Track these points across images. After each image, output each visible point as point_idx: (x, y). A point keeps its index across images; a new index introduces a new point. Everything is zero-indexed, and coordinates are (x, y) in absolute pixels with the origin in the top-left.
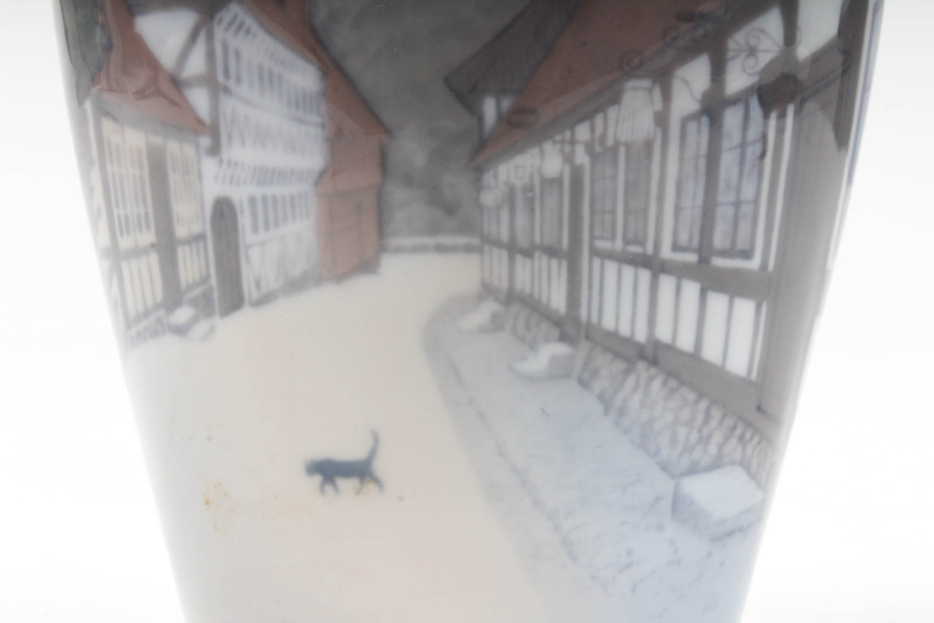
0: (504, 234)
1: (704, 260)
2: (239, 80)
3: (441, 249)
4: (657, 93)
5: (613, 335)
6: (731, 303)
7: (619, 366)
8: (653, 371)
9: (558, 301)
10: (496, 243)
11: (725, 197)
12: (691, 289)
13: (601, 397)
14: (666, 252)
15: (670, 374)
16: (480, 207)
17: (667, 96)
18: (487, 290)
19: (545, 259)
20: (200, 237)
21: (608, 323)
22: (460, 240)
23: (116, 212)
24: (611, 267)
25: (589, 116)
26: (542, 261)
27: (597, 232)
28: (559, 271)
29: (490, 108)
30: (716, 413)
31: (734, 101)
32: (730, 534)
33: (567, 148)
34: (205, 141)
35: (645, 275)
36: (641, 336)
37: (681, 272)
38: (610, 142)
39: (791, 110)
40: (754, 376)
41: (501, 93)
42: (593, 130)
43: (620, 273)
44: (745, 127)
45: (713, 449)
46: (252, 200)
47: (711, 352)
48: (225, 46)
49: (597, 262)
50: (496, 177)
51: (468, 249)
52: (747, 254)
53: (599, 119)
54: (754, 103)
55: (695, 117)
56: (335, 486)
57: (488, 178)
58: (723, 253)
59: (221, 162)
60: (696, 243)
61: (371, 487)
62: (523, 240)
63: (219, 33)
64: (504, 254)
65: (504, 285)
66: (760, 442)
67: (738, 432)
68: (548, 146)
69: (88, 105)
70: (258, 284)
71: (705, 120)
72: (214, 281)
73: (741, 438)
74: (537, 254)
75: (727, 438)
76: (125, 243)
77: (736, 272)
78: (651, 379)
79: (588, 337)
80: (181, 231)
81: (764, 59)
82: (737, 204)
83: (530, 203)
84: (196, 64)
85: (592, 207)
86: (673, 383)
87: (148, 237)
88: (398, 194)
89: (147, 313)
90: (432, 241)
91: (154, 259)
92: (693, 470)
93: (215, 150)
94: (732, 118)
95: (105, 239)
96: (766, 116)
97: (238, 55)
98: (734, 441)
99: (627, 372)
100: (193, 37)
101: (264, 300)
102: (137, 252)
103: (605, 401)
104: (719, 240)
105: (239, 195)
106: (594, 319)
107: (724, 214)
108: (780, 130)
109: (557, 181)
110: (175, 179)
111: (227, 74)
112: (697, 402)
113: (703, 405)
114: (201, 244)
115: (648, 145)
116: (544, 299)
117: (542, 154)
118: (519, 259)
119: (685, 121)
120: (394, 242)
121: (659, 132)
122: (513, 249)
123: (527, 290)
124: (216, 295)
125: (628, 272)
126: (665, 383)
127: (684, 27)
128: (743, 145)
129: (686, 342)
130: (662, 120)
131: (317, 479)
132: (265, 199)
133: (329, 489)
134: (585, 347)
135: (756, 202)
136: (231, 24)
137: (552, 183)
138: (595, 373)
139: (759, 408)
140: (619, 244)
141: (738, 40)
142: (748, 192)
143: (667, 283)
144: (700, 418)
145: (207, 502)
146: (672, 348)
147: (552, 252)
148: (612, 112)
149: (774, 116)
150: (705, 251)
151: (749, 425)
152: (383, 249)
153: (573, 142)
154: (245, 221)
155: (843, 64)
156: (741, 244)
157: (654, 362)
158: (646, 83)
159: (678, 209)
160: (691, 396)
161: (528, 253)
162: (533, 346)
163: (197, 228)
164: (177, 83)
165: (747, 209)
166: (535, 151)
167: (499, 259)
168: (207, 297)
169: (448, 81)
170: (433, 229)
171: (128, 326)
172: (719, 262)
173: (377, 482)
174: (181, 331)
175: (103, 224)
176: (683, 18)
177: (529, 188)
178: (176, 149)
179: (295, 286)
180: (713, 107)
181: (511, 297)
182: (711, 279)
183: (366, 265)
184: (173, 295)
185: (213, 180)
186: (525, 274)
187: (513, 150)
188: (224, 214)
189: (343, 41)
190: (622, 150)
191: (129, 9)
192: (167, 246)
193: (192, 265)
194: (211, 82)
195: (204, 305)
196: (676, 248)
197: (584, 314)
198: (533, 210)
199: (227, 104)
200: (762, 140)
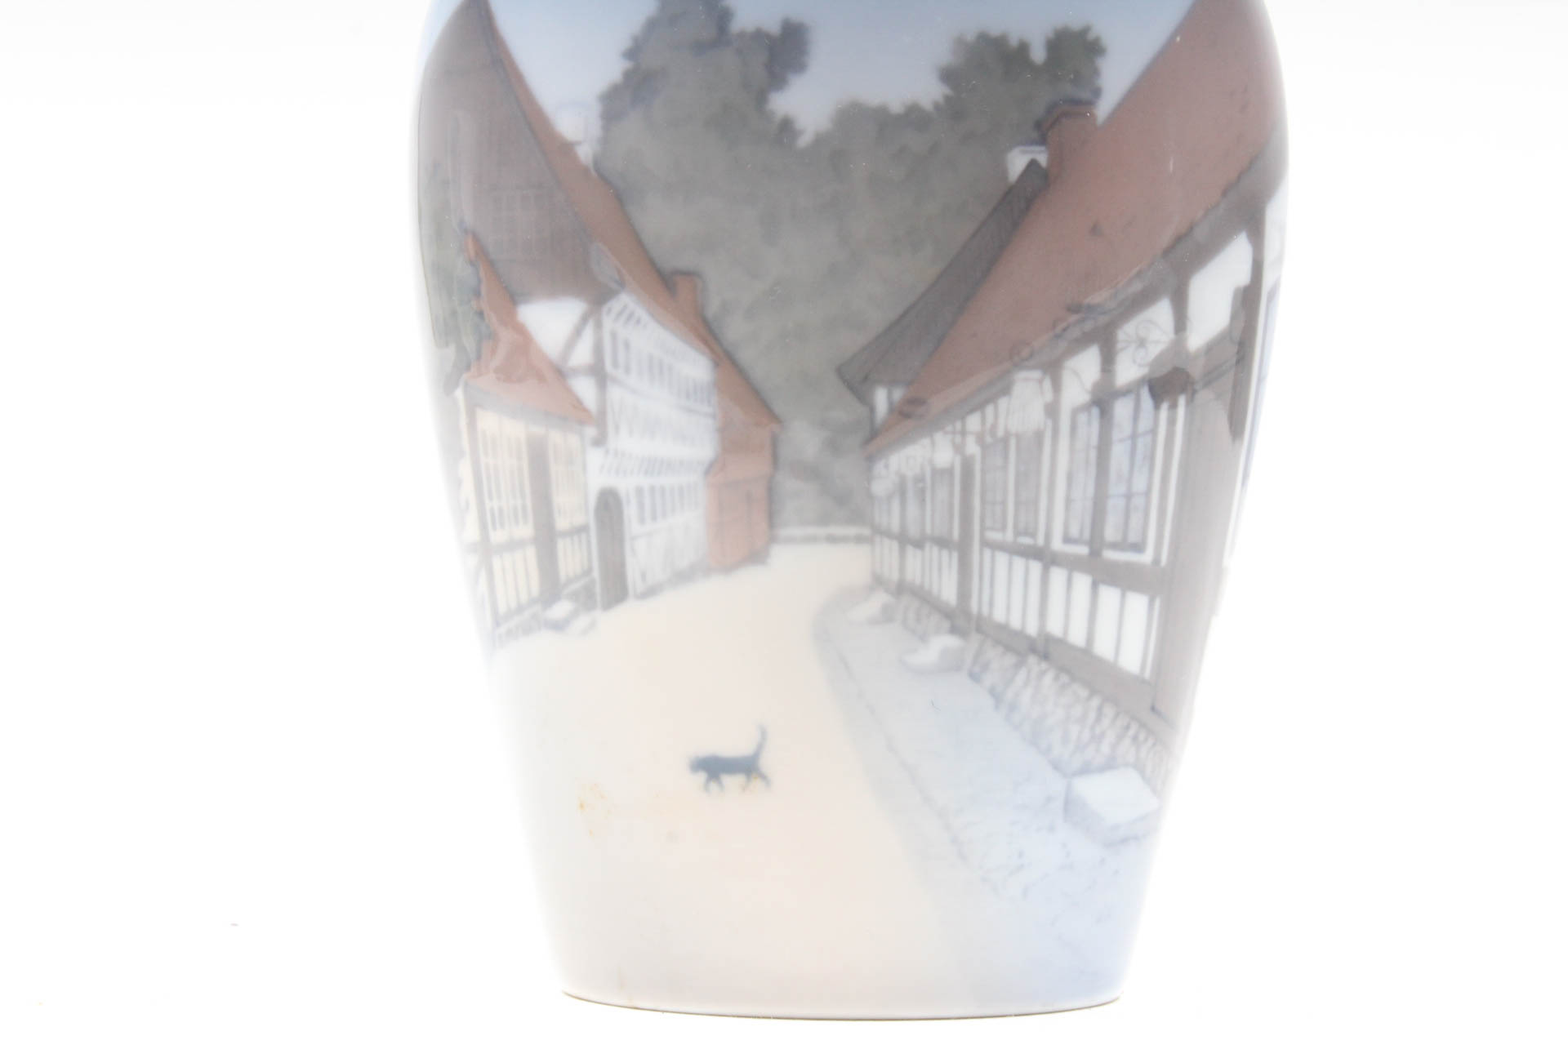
0: (895, 525)
1: (1095, 553)
2: (627, 370)
3: (832, 540)
4: (1047, 384)
5: (1004, 628)
6: (1123, 596)
7: (1010, 660)
8: (1044, 665)
9: (948, 592)
10: (888, 534)
11: (1116, 489)
12: (1083, 582)
13: (992, 692)
14: (1057, 545)
15: (1062, 669)
16: (870, 497)
17: (1057, 387)
18: (878, 581)
19: (935, 549)
20: (582, 529)
21: (999, 615)
22: (852, 531)
23: (488, 505)
24: (1002, 559)
25: (980, 407)
26: (932, 551)
27: (988, 523)
28: (948, 562)
29: (882, 399)
30: (1109, 711)
31: (1125, 392)
32: (1124, 841)
33: (958, 439)
34: (591, 432)
35: (1036, 567)
36: (1032, 629)
37: (1073, 564)
38: (1000, 433)
39: (1182, 401)
40: (1147, 674)
41: (891, 383)
42: (983, 420)
43: (1010, 565)
44: (1136, 418)
45: (1105, 748)
46: (639, 491)
47: (1104, 648)
48: (614, 336)
49: (987, 553)
50: (887, 466)
51: (859, 540)
52: (1138, 547)
53: (990, 409)
54: (1145, 394)
55: (1086, 408)
56: (720, 783)
57: (879, 468)
58: (1115, 546)
59: (607, 452)
60: (1087, 535)
61: (757, 784)
62: (913, 531)
63: (608, 323)
64: (895, 545)
65: (895, 576)
66: (1154, 745)
67: (1131, 732)
68: (939, 437)
69: (459, 393)
70: (644, 576)
71: (1095, 411)
72: (596, 574)
73: (1135, 738)
74: (928, 546)
75: (1120, 738)
76: (498, 536)
77: (1129, 567)
78: (1043, 673)
79: (979, 630)
80: (562, 523)
81: (1154, 351)
82: (1129, 496)
83: (921, 493)
84: (582, 355)
85: (983, 501)
86: (1065, 678)
87: (526, 530)
88: (789, 484)
89: (520, 609)
90: (821, 531)
91: (531, 553)
92: (1086, 770)
93: (600, 441)
94: (1122, 410)
95: (472, 532)
96: (1157, 407)
97: (627, 345)
98: (1127, 741)
99: (1018, 666)
100: (580, 327)
101: (651, 592)
102: (512, 545)
103: (996, 696)
104: (1111, 533)
105: (625, 485)
106: (985, 611)
107: (1115, 506)
108: (1172, 422)
109: (949, 471)
110: (556, 470)
111: (615, 364)
112: (1089, 698)
113: (1095, 702)
114: (584, 536)
115: (1039, 436)
116: (935, 590)
117: (933, 443)
118: (910, 550)
119: (1075, 412)
120: (784, 532)
121: (1050, 423)
122: (904, 540)
123: (918, 581)
124: (598, 589)
125: (1019, 563)
126: (1056, 678)
127: (1073, 318)
128: (1134, 437)
129: (1077, 637)
130: (1052, 410)
131: (702, 777)
132: (652, 489)
133: (713, 786)
134: (975, 638)
135: (1148, 493)
136: (620, 314)
137: (942, 474)
138: (986, 667)
139: (1153, 709)
140: (1009, 536)
141: (1127, 331)
142: (1139, 484)
143: (1058, 576)
144: (1092, 715)
145: (582, 806)
146: (1061, 642)
147: (943, 543)
148: (1003, 403)
149: (1165, 406)
150: (1096, 543)
151: (1143, 725)
152: (773, 539)
153: (963, 433)
154: (630, 512)
155: (1238, 352)
156: (1133, 537)
157: (1045, 657)
158: (1036, 374)
159: (1068, 501)
160: (1083, 693)
161: (919, 544)
162: (923, 638)
163: (579, 520)
164: (561, 373)
165: (1138, 501)
166: (926, 441)
167: (890, 549)
168: (588, 590)
169: (840, 371)
170: (824, 520)
171: (497, 623)
172: (1110, 555)
173: (763, 777)
174: (559, 626)
175: (472, 519)
176: (1075, 308)
177: (919, 479)
178: (557, 438)
179: (683, 577)
180: (1103, 400)
181: (902, 589)
182: (1105, 574)
183: (756, 556)
184: (551, 590)
185: (598, 470)
186: (915, 566)
187: (904, 440)
188: (609, 506)
189: (735, 330)
190: (1013, 442)
191: (512, 298)
192: (546, 539)
193: (572, 559)
194: (598, 372)
195: (586, 600)
196: (1067, 540)
197: (974, 606)
198: (923, 500)
199: (615, 393)
200: (1153, 432)
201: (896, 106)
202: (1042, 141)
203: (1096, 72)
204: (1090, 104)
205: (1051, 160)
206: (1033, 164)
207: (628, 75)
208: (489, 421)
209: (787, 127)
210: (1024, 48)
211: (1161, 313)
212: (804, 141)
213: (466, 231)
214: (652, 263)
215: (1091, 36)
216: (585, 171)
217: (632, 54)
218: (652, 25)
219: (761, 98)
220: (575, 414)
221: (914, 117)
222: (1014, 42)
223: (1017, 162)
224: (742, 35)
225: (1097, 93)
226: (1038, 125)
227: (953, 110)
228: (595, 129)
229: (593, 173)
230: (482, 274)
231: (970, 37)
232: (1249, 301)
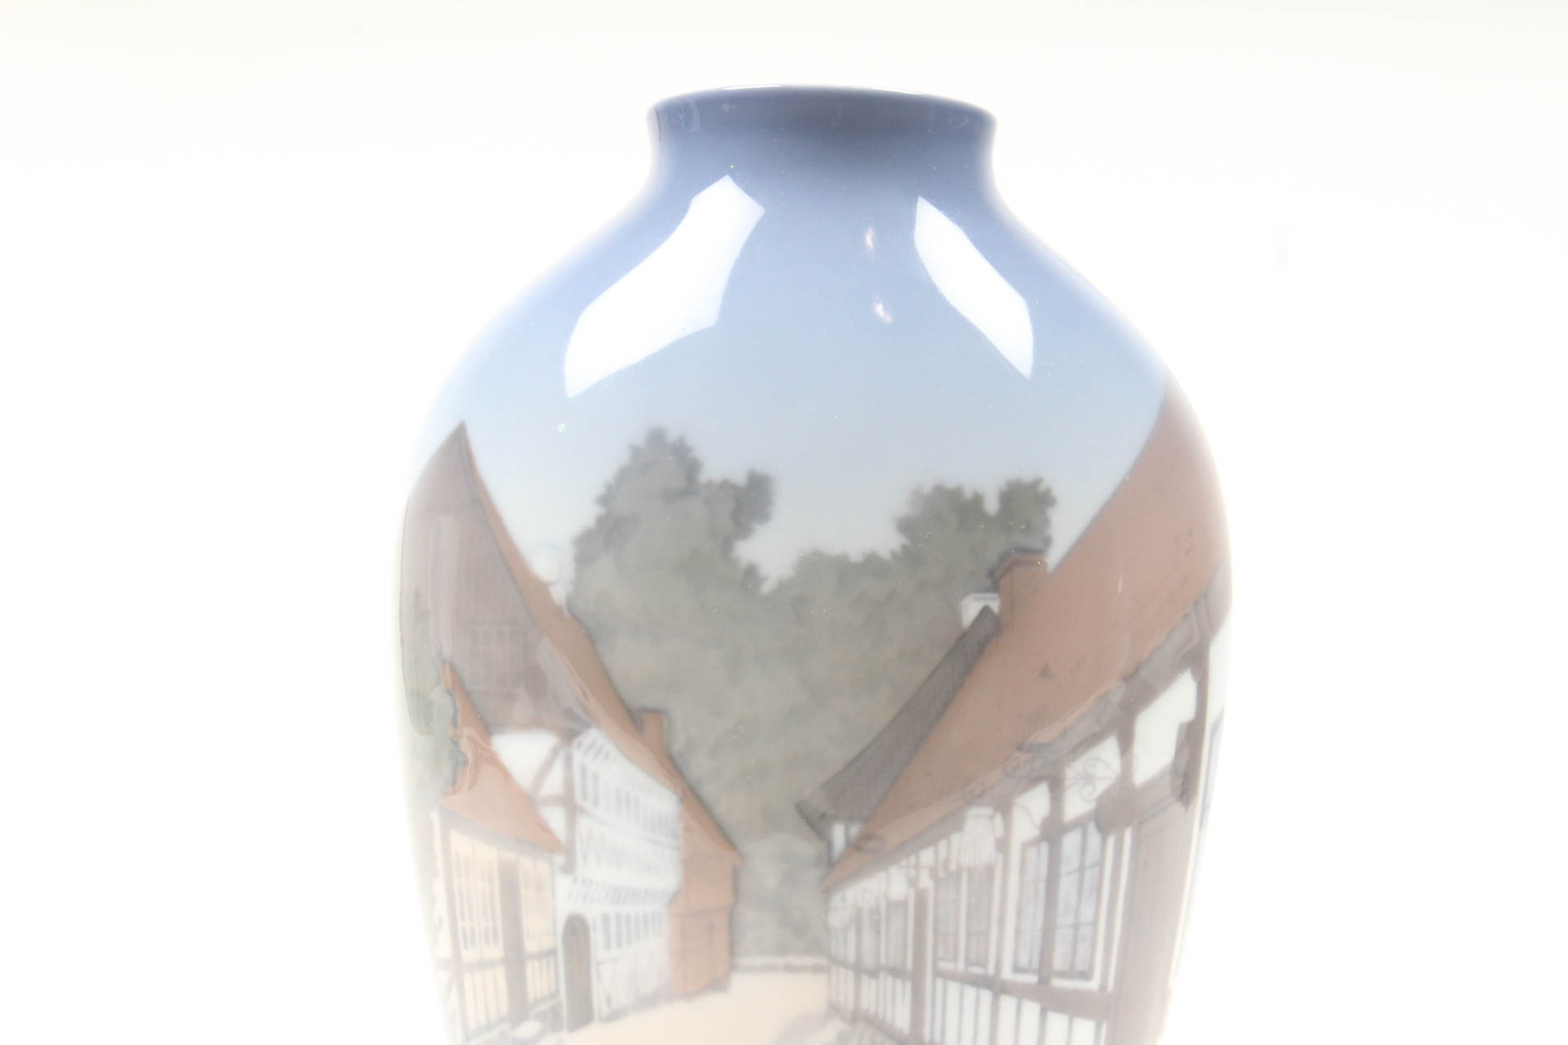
0: (851, 956)
1: (1044, 981)
2: (596, 802)
3: (789, 969)
4: (999, 820)
6: (1071, 1023)
9: (901, 1020)
10: (844, 964)
11: (1064, 920)
12: (1031, 1010)
14: (1007, 974)
16: (827, 928)
17: (1007, 822)
18: (834, 1009)
19: (890, 979)
20: (552, 952)
21: (950, 1043)
22: (809, 961)
23: (460, 924)
24: (954, 988)
25: (933, 842)
26: (887, 981)
27: (941, 953)
28: (902, 991)
29: (839, 834)
31: (1073, 826)
33: (912, 872)
34: (560, 859)
35: (986, 996)
37: (1022, 993)
38: (953, 867)
39: (1128, 833)
41: (849, 819)
42: (936, 852)
43: (962, 994)
44: (1083, 850)
46: (606, 918)
48: (584, 770)
49: (940, 982)
50: (843, 899)
51: (816, 969)
52: (1086, 975)
53: (942, 845)
54: (1092, 828)
55: (1036, 842)
57: (836, 900)
58: (1063, 974)
59: (575, 880)
60: (1036, 965)
62: (868, 961)
63: (578, 757)
64: (851, 975)
65: (850, 1005)
68: (894, 870)
69: (435, 815)
70: (609, 1001)
71: (1044, 847)
72: (563, 997)
74: (882, 975)
76: (469, 955)
77: (1076, 993)
80: (531, 946)
81: (1101, 787)
82: (1076, 926)
83: (876, 925)
84: (554, 783)
85: (935, 930)
87: (496, 951)
88: (750, 915)
89: (489, 1027)
90: (780, 961)
91: (500, 973)
93: (569, 868)
94: (1070, 843)
95: (445, 949)
96: (1104, 840)
97: (596, 778)
100: (551, 759)
101: (615, 1015)
102: (483, 965)
104: (1059, 961)
105: (592, 913)
106: (936, 1038)
107: (1063, 938)
108: (1118, 853)
109: (903, 904)
110: (526, 895)
111: (585, 797)
114: (552, 960)
115: (990, 870)
116: (889, 1020)
117: (888, 878)
118: (865, 979)
119: (1025, 847)
120: (745, 961)
121: (1000, 858)
122: (859, 970)
123: (872, 1010)
124: (564, 1012)
125: (970, 992)
127: (1023, 757)
128: (1081, 869)
130: (1003, 845)
132: (618, 917)
135: (1094, 924)
136: (589, 748)
137: (896, 907)
140: (961, 966)
141: (1073, 771)
142: (1087, 914)
143: (1008, 1004)
147: (896, 972)
148: (955, 838)
149: (1111, 842)
150: (1045, 972)
152: (733, 968)
153: (917, 867)
154: (597, 938)
155: (1183, 784)
156: (1080, 965)
158: (988, 811)
159: (1018, 932)
161: (873, 974)
163: (547, 944)
164: (531, 802)
165: (1086, 931)
166: (882, 875)
167: (846, 978)
168: (555, 1012)
169: (801, 811)
170: (783, 950)
171: (467, 1039)
172: (1058, 983)
175: (445, 935)
176: (1022, 748)
177: (875, 911)
178: (530, 866)
179: (646, 1002)
180: (1052, 831)
181: (857, 1017)
182: (1051, 1000)
183: (717, 984)
184: (520, 1009)
185: (566, 898)
186: (870, 995)
187: (857, 874)
188: (576, 931)
189: (699, 766)
190: (965, 876)
191: (487, 728)
192: (516, 960)
193: (541, 980)
194: (569, 803)
195: (552, 1021)
196: (1017, 969)
197: (927, 1036)
198: (879, 932)
199: (584, 824)
200: (1101, 864)
201: (856, 556)
202: (995, 588)
203: (1046, 522)
204: (1040, 552)
205: (1002, 608)
206: (985, 611)
207: (601, 521)
208: (461, 843)
209: (751, 574)
210: (978, 500)
211: (1108, 750)
212: (767, 587)
213: (444, 662)
214: (621, 701)
215: (1042, 488)
216: (558, 610)
217: (604, 500)
218: (624, 474)
219: (727, 546)
220: (543, 842)
221: (872, 565)
222: (968, 494)
223: (971, 609)
224: (709, 484)
225: (1048, 541)
226: (991, 573)
227: (910, 557)
228: (570, 571)
229: (566, 612)
230: (458, 704)
231: (927, 488)
232: (1193, 737)
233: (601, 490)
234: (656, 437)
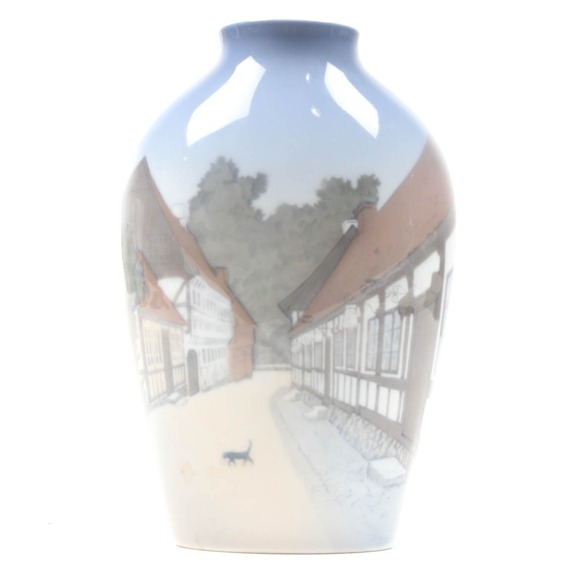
0: (301, 364)
1: (378, 374)
2: (199, 304)
3: (276, 369)
4: (358, 310)
5: (343, 403)
6: (389, 391)
7: (345, 415)
8: (358, 417)
9: (321, 389)
10: (297, 367)
11: (386, 350)
12: (373, 386)
13: (338, 427)
14: (363, 371)
15: (365, 419)
16: (291, 353)
17: (362, 310)
18: (294, 385)
19: (316, 373)
20: (182, 365)
21: (341, 398)
22: (284, 366)
23: (147, 356)
24: (342, 376)
25: (333, 319)
26: (315, 374)
27: (336, 363)
28: (321, 378)
29: (295, 316)
30: (385, 435)
31: (391, 312)
32: (392, 486)
33: (324, 331)
34: (185, 328)
35: (355, 380)
36: (354, 403)
37: (369, 379)
38: (340, 328)
39: (412, 317)
40: (400, 421)
41: (299, 310)
42: (334, 324)
43: (345, 379)
44: (393, 322)
45: (383, 450)
46: (204, 351)
47: (382, 411)
48: (194, 292)
49: (336, 374)
50: (297, 341)
51: (287, 369)
52: (395, 372)
53: (336, 320)
54: (397, 314)
55: (374, 319)
56: (235, 463)
57: (294, 342)
58: (386, 372)
59: (191, 336)
60: (374, 368)
61: (249, 463)
62: (307, 366)
63: (192, 287)
64: (300, 371)
65: (300, 383)
66: (403, 449)
67: (394, 443)
68: (317, 330)
69: (136, 313)
70: (205, 384)
71: (377, 321)
72: (187, 382)
73: (395, 446)
74: (313, 371)
75: (389, 446)
76: (150, 368)
77: (392, 379)
78: (358, 420)
79: (333, 404)
80: (175, 363)
81: (400, 297)
82: (391, 353)
83: (310, 351)
84: (182, 298)
85: (334, 353)
86: (366, 422)
87: (161, 366)
88: (260, 348)
89: (159, 396)
90: (272, 366)
91: (163, 374)
92: (375, 458)
93: (189, 332)
94: (388, 319)
95: (141, 366)
96: (402, 319)
97: (199, 295)
98: (392, 447)
99: (348, 418)
100: (181, 288)
101: (208, 389)
102: (156, 371)
103: (340, 429)
104: (384, 366)
105: (198, 348)
106: (335, 396)
107: (385, 356)
108: (408, 323)
109: (320, 343)
110: (173, 343)
111: (194, 302)
112: (377, 430)
113: (379, 432)
114: (183, 368)
115: (355, 330)
116: (316, 389)
117: (315, 333)
118: (306, 373)
119: (369, 321)
120: (258, 366)
121: (359, 325)
122: (304, 369)
123: (309, 385)
124: (188, 388)
125: (348, 378)
126: (363, 422)
127: (368, 285)
128: (393, 330)
129: (371, 406)
130: (360, 320)
131: (228, 460)
132: (208, 350)
133: (232, 464)
134: (332, 407)
135: (398, 351)
136: (196, 284)
137: (318, 344)
138: (336, 418)
139: (402, 435)
140: (344, 368)
141: (389, 290)
142: (395, 348)
143: (363, 383)
144: (378, 437)
145: (182, 472)
146: (365, 408)
147: (319, 370)
148: (341, 317)
149: (405, 319)
150: (378, 371)
151: (398, 441)
152: (254, 369)
153: (326, 328)
154: (200, 358)
156: (393, 368)
157: (359, 414)
158: (354, 306)
159: (367, 354)
160: (374, 428)
161: (309, 371)
162: (311, 407)
163: (181, 361)
164: (173, 306)
165: (394, 355)
166: (312, 332)
167: (299, 372)
168: (185, 388)
169: (279, 306)
170: (273, 362)
171: (150, 402)
172: (384, 375)
173: (251, 460)
174: (173, 402)
175: (141, 361)
176: (368, 281)
177: (310, 346)
178: (174, 331)
179: (220, 383)
180: (380, 315)
181: (303, 388)
182: (381, 382)
183: (247, 376)
184: (171, 389)
185: (188, 343)
186: (308, 379)
187: (304, 331)
188: (192, 356)
189: (239, 290)
190: (345, 332)
191: (156, 277)
192: (169, 369)
193: (179, 376)
194: (188, 306)
195: (184, 392)
196: (367, 369)
197: (331, 395)
198: (311, 354)
199: (195, 313)
200: (401, 328)
201: (300, 205)
202: (356, 218)
203: (377, 191)
204: (374, 204)
205: (359, 225)
206: (352, 227)
207: (200, 193)
208: (147, 323)
209: (259, 213)
210: (349, 183)
211: (403, 282)
212: (265, 218)
213: (139, 251)
214: (208, 264)
215: (375, 178)
216: (183, 229)
217: (201, 185)
218: (209, 175)
219: (249, 202)
220: (178, 321)
221: (307, 209)
222: (345, 181)
223: (346, 226)
224: (242, 178)
225: (377, 199)
226: (354, 212)
227: (322, 206)
228: (187, 214)
229: (186, 230)
230: (145, 268)
231: (329, 178)
232: (439, 276)
233: (199, 181)
234: (221, 160)
